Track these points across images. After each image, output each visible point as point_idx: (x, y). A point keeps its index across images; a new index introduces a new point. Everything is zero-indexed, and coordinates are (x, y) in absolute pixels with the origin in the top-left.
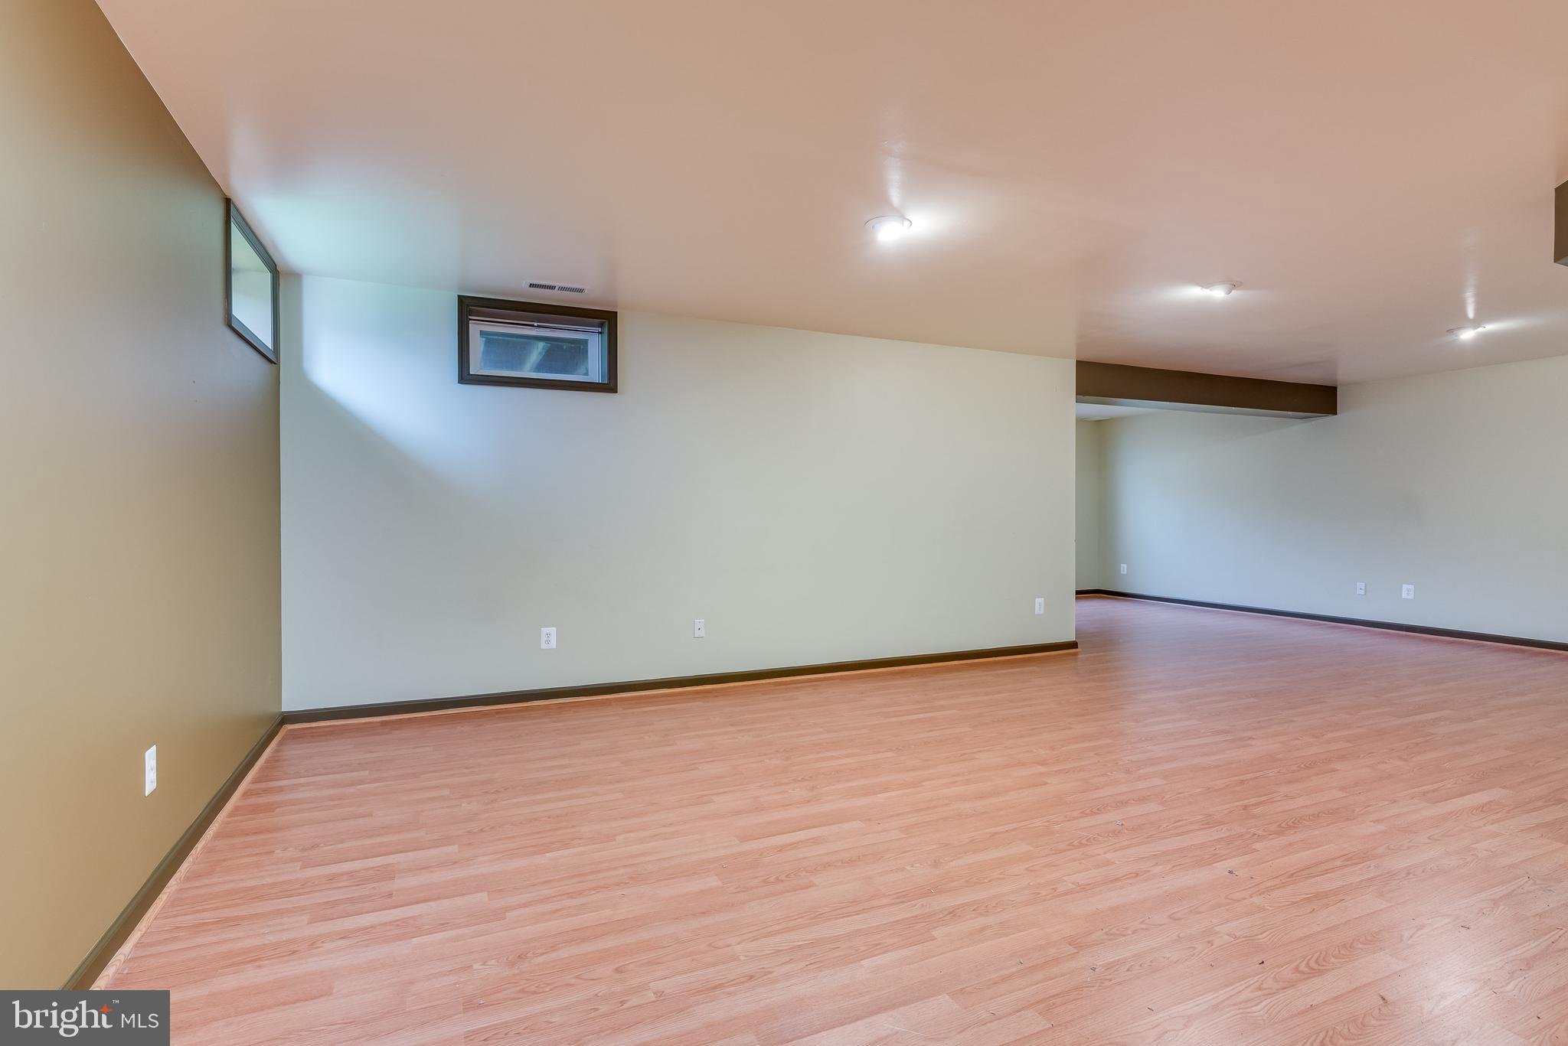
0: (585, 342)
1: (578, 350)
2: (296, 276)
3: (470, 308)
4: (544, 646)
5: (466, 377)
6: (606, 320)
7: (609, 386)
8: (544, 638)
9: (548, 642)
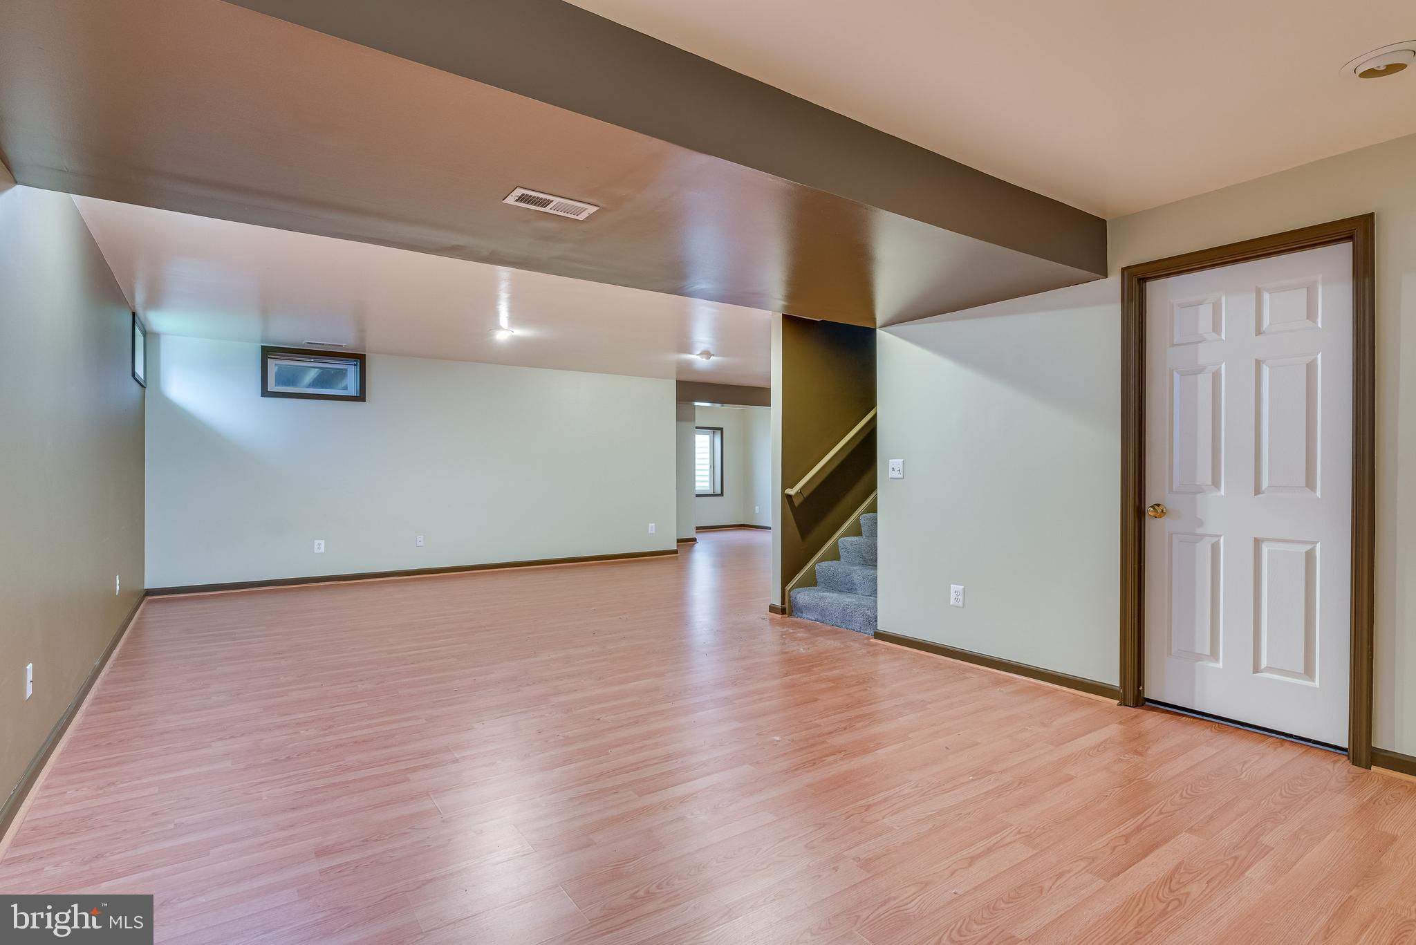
0: (346, 370)
1: (342, 374)
2: (157, 335)
3: (268, 352)
4: (316, 551)
5: (265, 393)
6: (360, 359)
7: (361, 397)
8: (316, 547)
9: (319, 549)
